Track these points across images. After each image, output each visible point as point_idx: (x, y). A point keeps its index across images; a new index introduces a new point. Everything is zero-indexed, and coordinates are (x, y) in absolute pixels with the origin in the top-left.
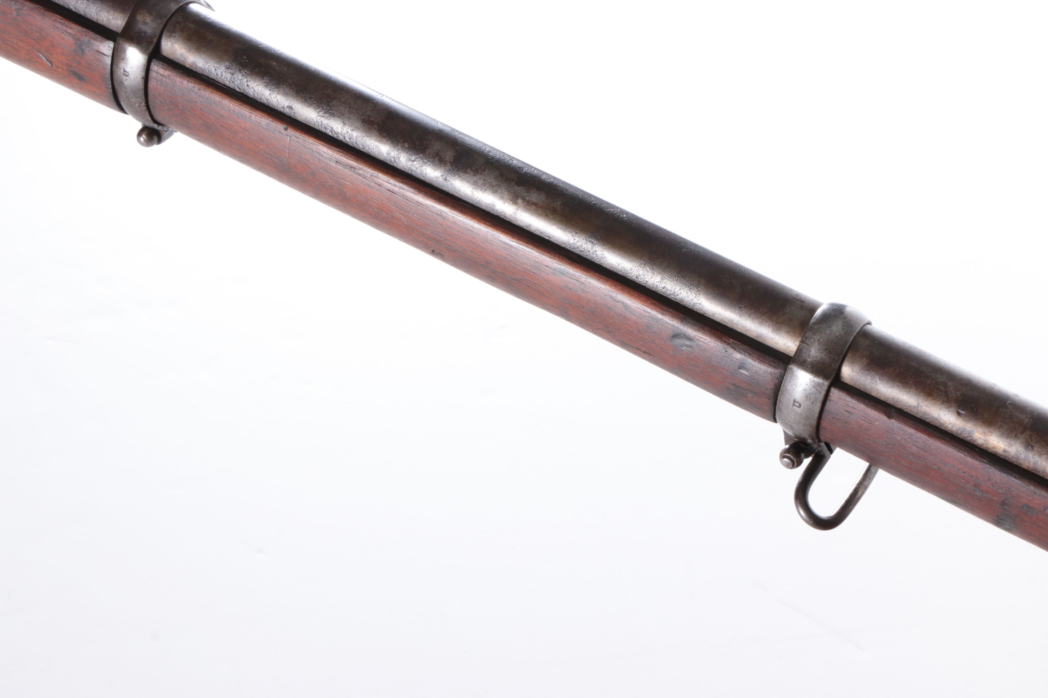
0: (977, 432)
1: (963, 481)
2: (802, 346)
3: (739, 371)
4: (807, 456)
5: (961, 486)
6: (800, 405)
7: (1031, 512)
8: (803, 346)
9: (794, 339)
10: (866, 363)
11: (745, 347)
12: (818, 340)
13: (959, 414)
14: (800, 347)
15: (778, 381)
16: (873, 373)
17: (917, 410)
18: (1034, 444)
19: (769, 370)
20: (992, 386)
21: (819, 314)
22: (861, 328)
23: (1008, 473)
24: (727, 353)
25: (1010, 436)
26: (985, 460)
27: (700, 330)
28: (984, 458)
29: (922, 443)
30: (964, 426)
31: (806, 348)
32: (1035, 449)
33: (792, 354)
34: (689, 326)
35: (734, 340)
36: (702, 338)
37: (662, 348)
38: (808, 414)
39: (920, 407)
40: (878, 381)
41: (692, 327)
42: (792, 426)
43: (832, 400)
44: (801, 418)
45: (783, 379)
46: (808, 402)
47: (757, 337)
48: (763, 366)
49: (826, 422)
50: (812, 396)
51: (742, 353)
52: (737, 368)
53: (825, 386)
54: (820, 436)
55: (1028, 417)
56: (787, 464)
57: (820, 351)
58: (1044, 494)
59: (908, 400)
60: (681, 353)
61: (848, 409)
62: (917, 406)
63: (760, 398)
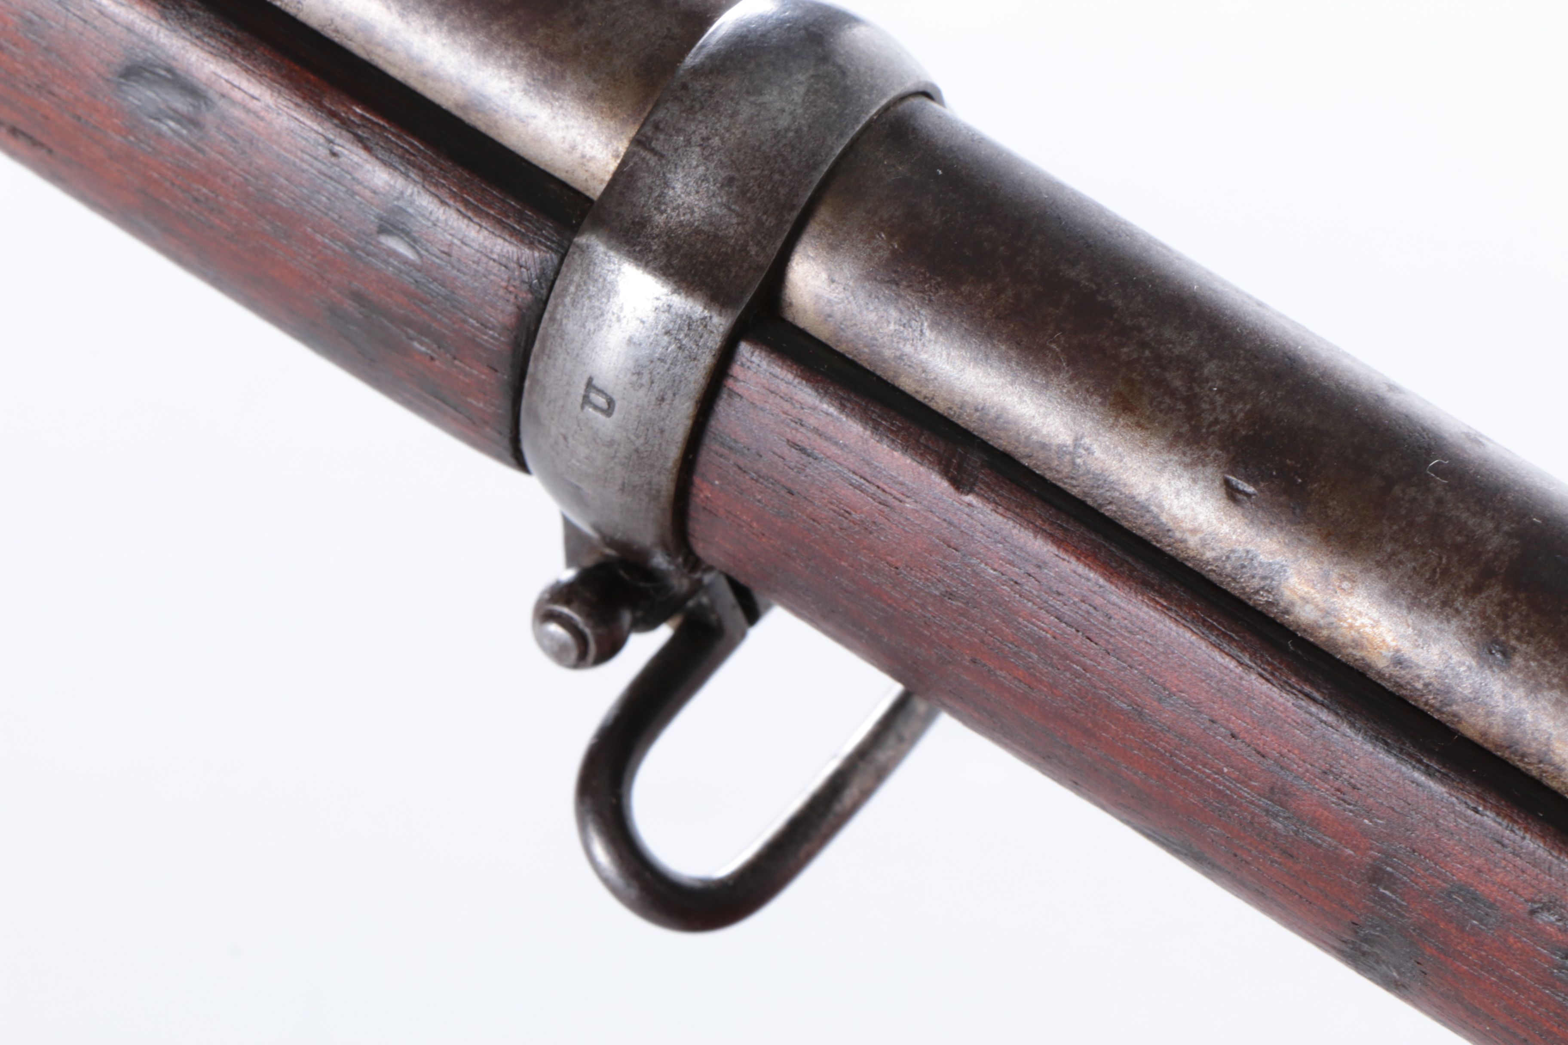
0: (1299, 573)
1: (1225, 770)
2: (636, 159)
3: (380, 243)
4: (648, 623)
5: (1220, 791)
6: (611, 402)
7: (1481, 921)
8: (643, 159)
9: (608, 127)
10: (886, 254)
11: (411, 145)
12: (703, 139)
13: (1232, 494)
14: (631, 164)
15: (530, 296)
16: (912, 298)
17: (1074, 463)
18: (1513, 642)
19: (498, 249)
20: (1383, 390)
21: (722, 32)
22: (887, 108)
23: (1401, 751)
24: (333, 160)
25: (1425, 600)
26: (1318, 690)
27: (233, 55)
28: (1312, 684)
29: (1076, 600)
30: (1249, 547)
31: (650, 170)
32: (1518, 660)
33: (596, 190)
34: (191, 34)
35: (368, 112)
36: (239, 88)
37: (79, 118)
38: (639, 442)
39: (1083, 452)
40: (927, 332)
41: (203, 41)
42: (578, 488)
43: (741, 397)
44: (614, 457)
45: (551, 289)
46: (642, 392)
47: (464, 107)
48: (478, 227)
49: (713, 484)
50: (661, 369)
51: (396, 169)
52: (373, 228)
53: (712, 332)
54: (692, 540)
55: (1506, 528)
56: (556, 648)
57: (705, 185)
58: (1532, 846)
59: (1037, 422)
60: (152, 143)
61: (800, 437)
62: (1071, 449)
63: (457, 362)
